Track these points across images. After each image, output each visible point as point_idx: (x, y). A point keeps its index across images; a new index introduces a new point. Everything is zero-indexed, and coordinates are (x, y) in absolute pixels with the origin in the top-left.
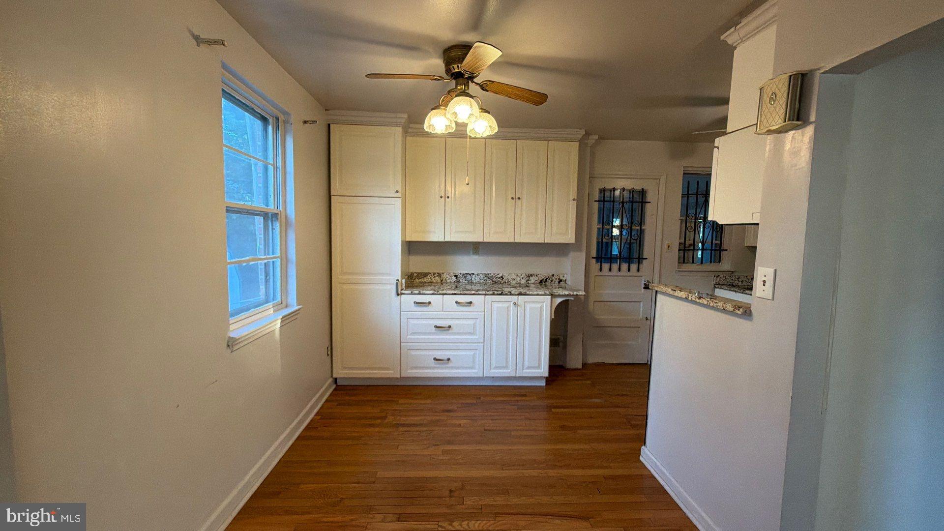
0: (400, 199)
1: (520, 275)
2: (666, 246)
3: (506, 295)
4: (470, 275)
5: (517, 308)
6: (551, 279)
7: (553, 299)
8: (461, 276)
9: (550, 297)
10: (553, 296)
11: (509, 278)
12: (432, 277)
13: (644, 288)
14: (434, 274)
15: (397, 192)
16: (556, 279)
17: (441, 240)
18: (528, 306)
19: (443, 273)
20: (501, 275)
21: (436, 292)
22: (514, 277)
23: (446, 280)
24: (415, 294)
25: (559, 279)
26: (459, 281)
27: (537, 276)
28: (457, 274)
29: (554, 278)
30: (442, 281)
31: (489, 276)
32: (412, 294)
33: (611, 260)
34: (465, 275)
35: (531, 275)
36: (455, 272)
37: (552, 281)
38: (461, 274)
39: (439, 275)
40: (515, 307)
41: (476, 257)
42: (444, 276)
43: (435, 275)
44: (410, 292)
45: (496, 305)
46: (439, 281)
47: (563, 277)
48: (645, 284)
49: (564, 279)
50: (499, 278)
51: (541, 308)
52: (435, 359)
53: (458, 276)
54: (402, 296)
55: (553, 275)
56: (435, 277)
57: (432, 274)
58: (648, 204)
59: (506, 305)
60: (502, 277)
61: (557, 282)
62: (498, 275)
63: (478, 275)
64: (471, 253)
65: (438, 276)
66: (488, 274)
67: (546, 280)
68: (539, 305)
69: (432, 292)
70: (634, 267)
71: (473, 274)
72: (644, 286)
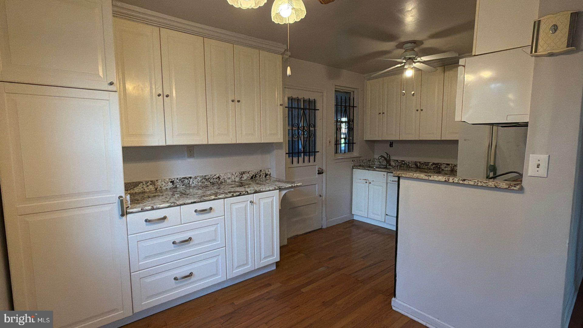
0: (117, 94)
1: (234, 173)
2: (328, 142)
3: (244, 195)
4: (188, 179)
5: (253, 206)
6: (259, 175)
7: (280, 192)
8: (178, 181)
9: (278, 191)
10: (280, 189)
11: (225, 177)
12: (144, 186)
13: (318, 174)
14: (147, 182)
15: (111, 84)
16: (263, 174)
17: (162, 143)
18: (262, 202)
19: (157, 181)
20: (217, 176)
21: (173, 204)
22: (230, 176)
23: (161, 187)
24: (147, 210)
25: (265, 173)
26: (176, 187)
27: (248, 173)
28: (173, 180)
29: (261, 174)
30: (156, 189)
31: (207, 177)
32: (143, 211)
33: (298, 154)
34: (182, 180)
35: (244, 173)
36: (171, 178)
37: (260, 176)
38: (177, 179)
39: (153, 183)
40: (252, 205)
41: (191, 160)
42: (159, 183)
43: (148, 184)
44: (140, 209)
45: (235, 207)
46: (153, 189)
47: (268, 171)
48: (318, 171)
49: (269, 173)
50: (216, 179)
51: (272, 202)
52: (176, 279)
53: (175, 182)
54: (129, 216)
55: (261, 171)
56: (148, 186)
57: (144, 183)
58: (318, 111)
59: (243, 205)
60: (219, 177)
61: (264, 177)
62: (215, 175)
63: (195, 178)
64: (186, 156)
65: (151, 184)
66: (206, 176)
67: (256, 175)
68: (270, 200)
69: (167, 205)
70: (312, 158)
71: (191, 178)
72: (318, 172)
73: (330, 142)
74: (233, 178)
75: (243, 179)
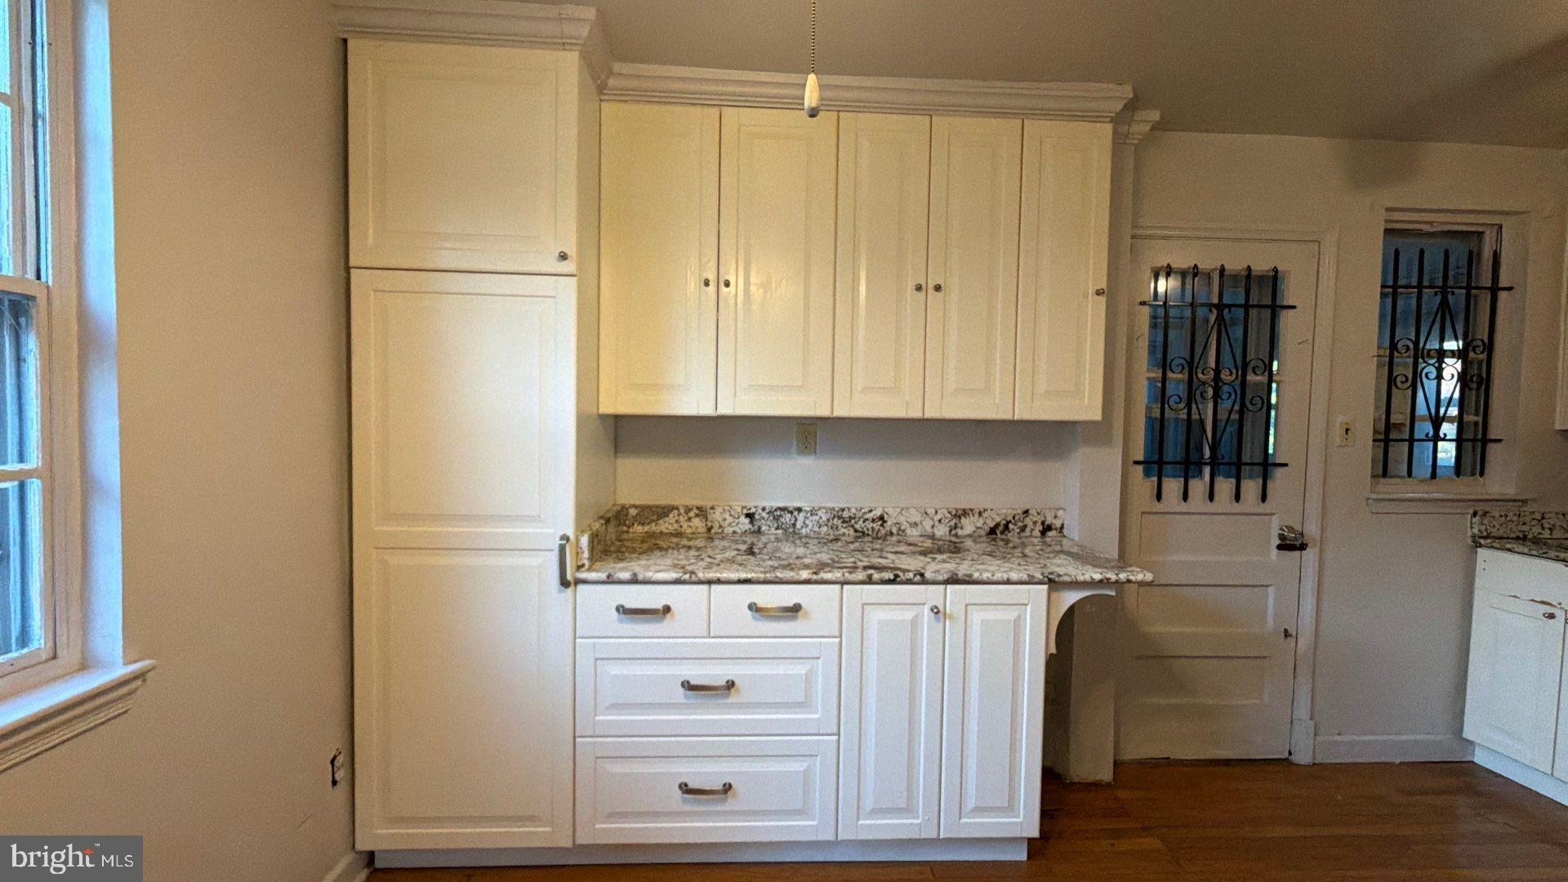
0: (575, 279)
1: (931, 511)
2: (1338, 431)
3: (909, 582)
4: (791, 513)
5: (942, 624)
6: (1020, 524)
7: (1054, 595)
9: (1046, 587)
10: (1054, 584)
11: (902, 519)
12: (682, 519)
13: (1280, 547)
14: (688, 510)
15: (563, 257)
16: (1035, 523)
17: (707, 410)
18: (977, 617)
19: (712, 508)
20: (878, 513)
21: (687, 577)
22: (917, 519)
23: (720, 527)
24: (621, 582)
25: (1043, 523)
26: (759, 531)
27: (980, 514)
28: (753, 510)
29: (1028, 521)
30: (709, 529)
31: (846, 514)
32: (610, 580)
33: (1189, 468)
34: (777, 514)
35: (965, 513)
36: (751, 504)
37: (1023, 529)
38: (764, 509)
39: (702, 512)
40: (938, 620)
41: (807, 461)
42: (717, 516)
44: (603, 576)
45: (876, 615)
46: (702, 529)
47: (1055, 517)
48: (1282, 537)
50: (873, 521)
51: (1018, 624)
52: (685, 789)
53: (757, 517)
54: (581, 587)
55: (1026, 512)
57: (682, 511)
58: (1291, 312)
59: (908, 614)
60: (881, 518)
61: (1037, 533)
62: (870, 511)
65: (697, 516)
67: (1006, 527)
68: (1010, 615)
69: (673, 575)
70: (1251, 487)
71: (799, 510)
72: (1278, 542)
73: (1347, 430)
74: (928, 524)
75: (960, 532)
